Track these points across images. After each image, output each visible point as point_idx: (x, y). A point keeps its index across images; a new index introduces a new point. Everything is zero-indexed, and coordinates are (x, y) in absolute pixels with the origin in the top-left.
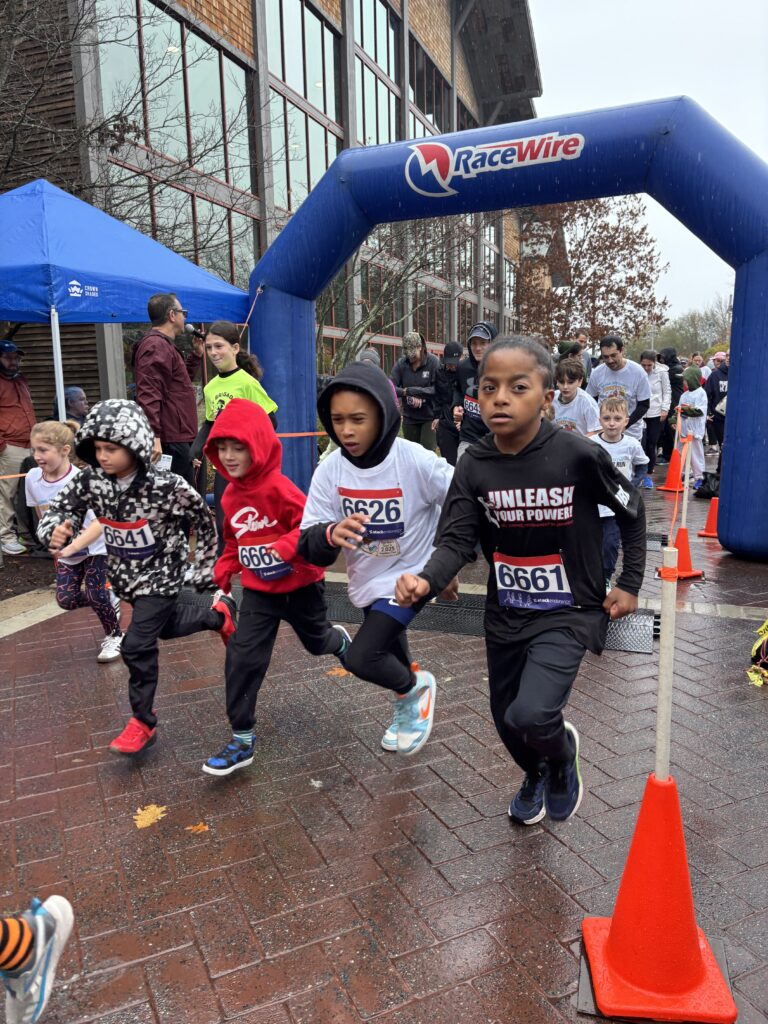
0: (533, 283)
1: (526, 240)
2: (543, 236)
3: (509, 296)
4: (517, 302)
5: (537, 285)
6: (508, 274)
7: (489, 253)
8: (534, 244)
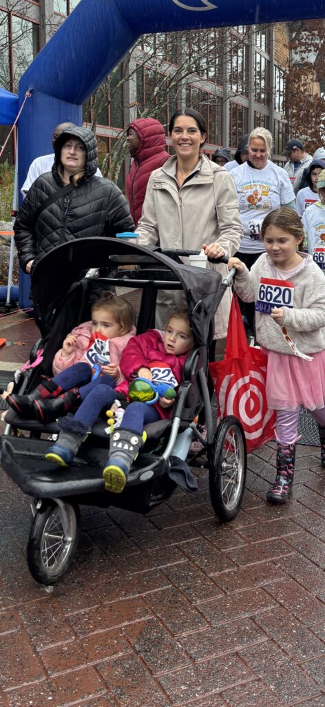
0: (302, 89)
1: (295, 48)
2: (310, 45)
3: (279, 100)
4: (286, 106)
5: (305, 90)
6: (277, 80)
7: (260, 59)
8: (302, 52)
